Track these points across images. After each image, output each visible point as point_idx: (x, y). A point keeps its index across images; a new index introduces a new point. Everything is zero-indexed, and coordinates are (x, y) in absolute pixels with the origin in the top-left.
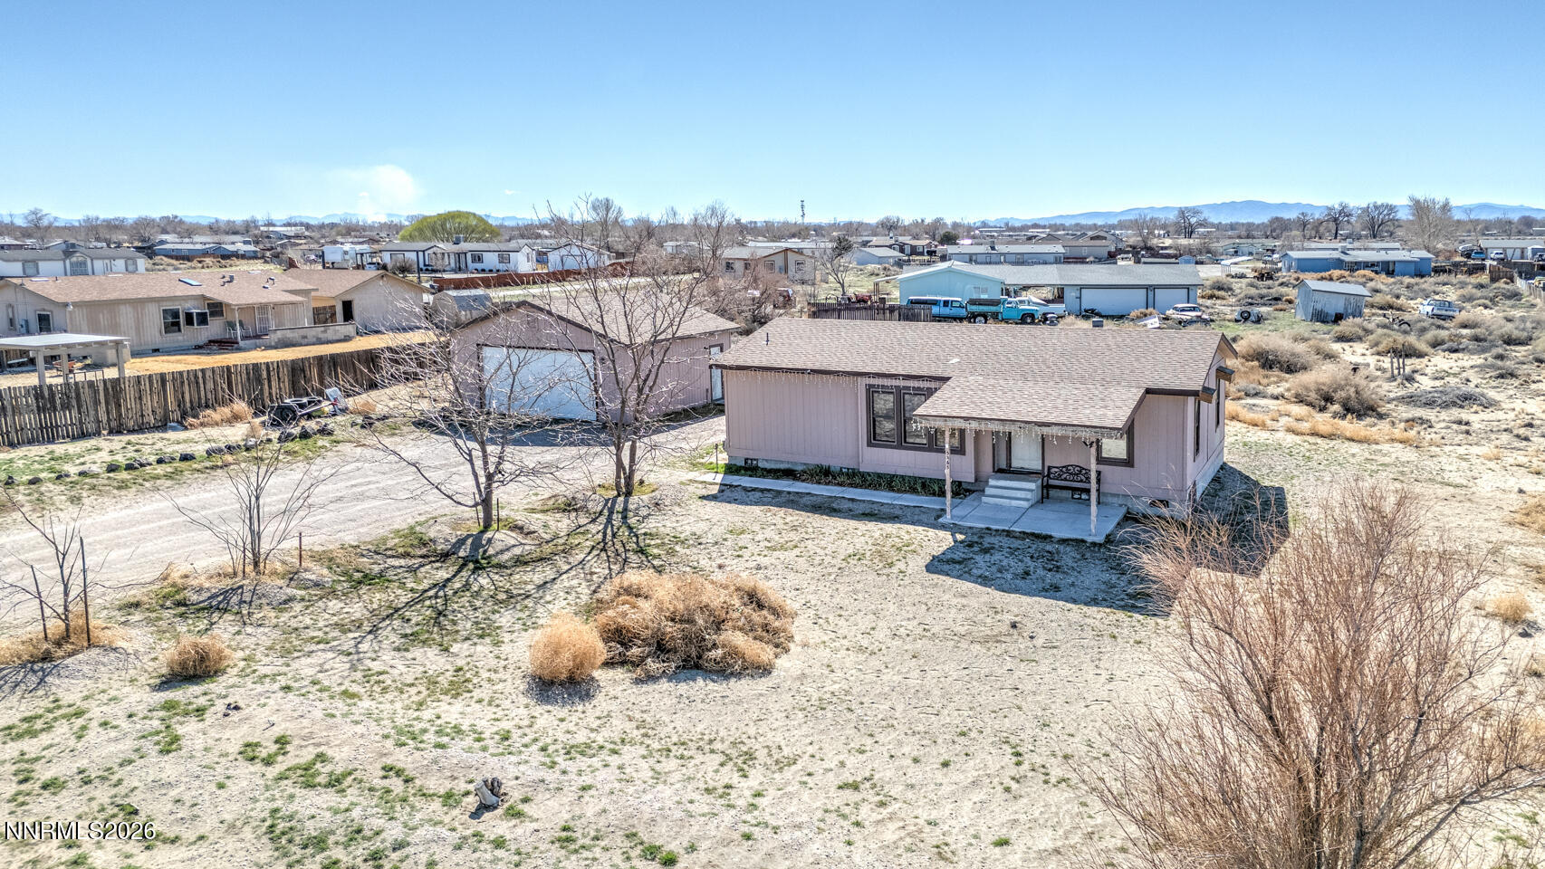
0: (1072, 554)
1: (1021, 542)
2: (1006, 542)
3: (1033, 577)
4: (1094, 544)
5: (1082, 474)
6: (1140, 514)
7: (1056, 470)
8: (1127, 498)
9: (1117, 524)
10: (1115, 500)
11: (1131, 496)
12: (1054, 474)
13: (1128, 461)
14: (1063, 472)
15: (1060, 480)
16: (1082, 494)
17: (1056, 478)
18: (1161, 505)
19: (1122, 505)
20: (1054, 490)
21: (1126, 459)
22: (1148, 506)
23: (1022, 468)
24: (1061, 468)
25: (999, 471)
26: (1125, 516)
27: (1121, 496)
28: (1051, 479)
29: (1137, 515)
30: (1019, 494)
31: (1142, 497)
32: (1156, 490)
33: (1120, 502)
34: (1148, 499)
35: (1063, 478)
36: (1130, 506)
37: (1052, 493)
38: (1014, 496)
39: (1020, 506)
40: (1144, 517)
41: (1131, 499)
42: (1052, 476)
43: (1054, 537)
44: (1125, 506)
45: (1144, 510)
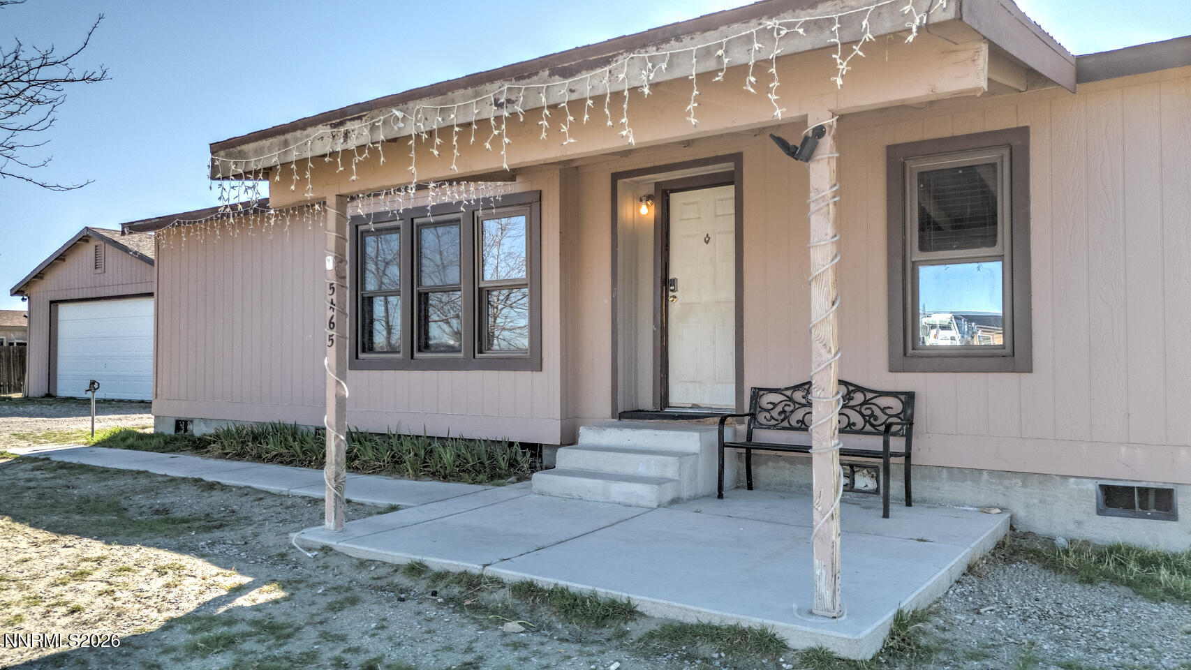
5: (852, 408)
6: (1061, 542)
7: (776, 398)
8: (1007, 482)
9: (964, 568)
10: (965, 491)
11: (1025, 476)
12: (768, 411)
13: (1008, 350)
14: (794, 402)
15: (784, 428)
16: (856, 477)
17: (773, 422)
18: (1144, 506)
19: (991, 507)
20: (770, 464)
21: (1003, 347)
22: (1094, 512)
23: (694, 406)
24: (789, 393)
25: (630, 415)
26: (1000, 546)
27: (985, 476)
28: (761, 426)
29: (1050, 541)
30: (643, 465)
31: (1065, 477)
32: (1123, 450)
33: (983, 499)
34: (1092, 487)
35: (794, 423)
36: (1021, 513)
37: (764, 472)
38: (630, 470)
39: (633, 501)
40: (1078, 552)
41: (1024, 486)
42: (762, 417)
43: (642, 615)
44: (1003, 510)
45: (1079, 523)
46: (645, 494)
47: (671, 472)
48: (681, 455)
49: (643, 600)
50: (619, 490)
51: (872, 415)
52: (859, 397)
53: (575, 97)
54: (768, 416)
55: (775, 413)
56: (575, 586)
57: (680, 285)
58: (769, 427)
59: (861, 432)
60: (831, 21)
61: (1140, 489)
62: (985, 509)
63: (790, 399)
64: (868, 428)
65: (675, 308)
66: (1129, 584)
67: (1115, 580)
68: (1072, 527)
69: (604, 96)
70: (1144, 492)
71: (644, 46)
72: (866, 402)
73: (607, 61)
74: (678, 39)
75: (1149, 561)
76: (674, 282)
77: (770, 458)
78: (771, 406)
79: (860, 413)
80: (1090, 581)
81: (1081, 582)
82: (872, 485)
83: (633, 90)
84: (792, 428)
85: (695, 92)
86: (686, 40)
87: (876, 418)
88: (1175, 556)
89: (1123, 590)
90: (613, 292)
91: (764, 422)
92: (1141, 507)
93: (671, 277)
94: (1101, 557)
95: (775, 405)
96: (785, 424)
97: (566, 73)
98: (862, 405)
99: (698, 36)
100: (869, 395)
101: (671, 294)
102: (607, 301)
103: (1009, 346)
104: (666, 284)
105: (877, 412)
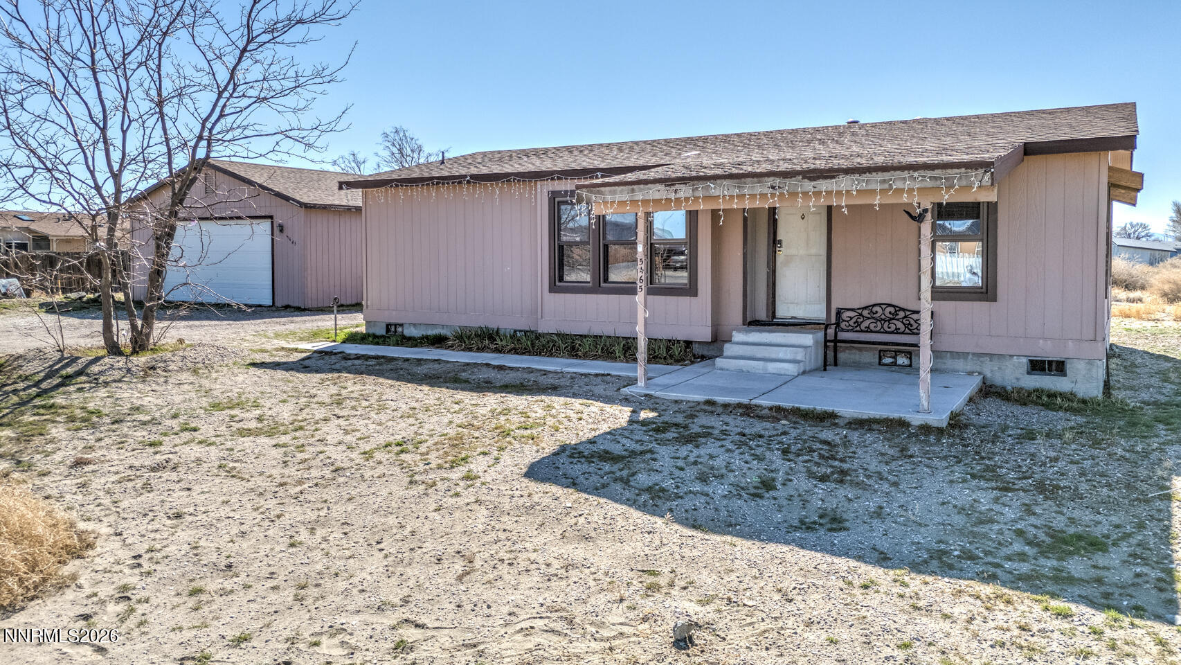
0: (879, 446)
1: (768, 425)
2: (736, 424)
3: (781, 493)
4: (926, 429)
5: (898, 320)
6: (1009, 388)
7: (852, 314)
8: (981, 359)
9: (968, 399)
10: (960, 364)
11: (991, 356)
12: (848, 321)
13: (984, 290)
14: (863, 317)
15: (857, 331)
16: (898, 358)
17: (850, 328)
18: (1050, 370)
19: (973, 372)
20: (847, 351)
21: (982, 288)
22: (1025, 373)
23: (793, 318)
24: (860, 311)
25: (753, 323)
26: (981, 390)
27: (970, 356)
28: (843, 330)
29: (1004, 388)
30: (782, 353)
31: (1012, 356)
32: (1041, 341)
33: (969, 368)
34: (1024, 360)
35: (863, 328)
36: (989, 375)
37: (842, 356)
38: (774, 356)
39: (782, 372)
40: (1018, 392)
41: (991, 361)
42: (843, 325)
43: (840, 417)
44: (980, 373)
45: (1018, 379)
46: (791, 369)
47: (799, 357)
48: (805, 347)
49: (839, 410)
50: (772, 367)
51: (909, 324)
52: (901, 314)
53: (816, 190)
54: (847, 324)
55: (851, 323)
56: (804, 406)
57: (784, 244)
58: (848, 331)
59: (903, 333)
60: (941, 178)
61: (1049, 361)
62: (970, 373)
63: (861, 315)
64: (907, 331)
65: (781, 256)
66: (1043, 405)
67: (1036, 404)
68: (1014, 381)
69: (832, 191)
70: (1050, 363)
71: (853, 173)
72: (905, 317)
73: (833, 177)
74: (870, 173)
75: (1052, 395)
76: (780, 242)
77: (847, 348)
78: (849, 319)
79: (902, 322)
80: (1025, 404)
81: (1021, 405)
82: (906, 362)
83: (848, 191)
84: (862, 331)
85: (879, 197)
86: (874, 174)
87: (912, 326)
88: (1064, 393)
89: (1040, 407)
90: (744, 248)
91: (844, 327)
92: (1049, 370)
93: (778, 239)
94: (1030, 394)
95: (851, 318)
96: (858, 329)
97: (811, 179)
98: (903, 318)
99: (880, 173)
100: (908, 313)
101: (778, 249)
102: (740, 254)
103: (984, 287)
104: (774, 242)
105: (912, 322)
